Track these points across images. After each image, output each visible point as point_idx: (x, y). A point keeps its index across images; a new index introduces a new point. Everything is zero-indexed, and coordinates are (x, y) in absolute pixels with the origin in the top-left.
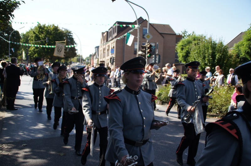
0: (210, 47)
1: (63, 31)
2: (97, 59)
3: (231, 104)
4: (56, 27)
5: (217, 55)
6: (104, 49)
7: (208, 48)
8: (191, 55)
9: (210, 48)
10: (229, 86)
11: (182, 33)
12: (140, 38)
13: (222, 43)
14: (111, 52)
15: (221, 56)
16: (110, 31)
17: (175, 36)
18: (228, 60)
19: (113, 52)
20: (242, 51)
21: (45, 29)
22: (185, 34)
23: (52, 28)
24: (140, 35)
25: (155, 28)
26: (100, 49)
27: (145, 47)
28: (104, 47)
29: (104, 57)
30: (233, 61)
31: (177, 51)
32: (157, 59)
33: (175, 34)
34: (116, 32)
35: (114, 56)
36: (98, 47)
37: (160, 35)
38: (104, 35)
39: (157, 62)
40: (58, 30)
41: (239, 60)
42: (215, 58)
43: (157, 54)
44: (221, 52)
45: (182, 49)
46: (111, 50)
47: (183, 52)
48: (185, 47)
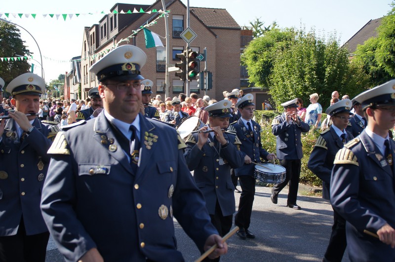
0: (312, 52)
2: (78, 85)
5: (328, 69)
7: (309, 56)
8: (275, 70)
11: (252, 26)
12: (169, 39)
13: (335, 44)
15: (335, 71)
16: (102, 24)
17: (238, 31)
20: (377, 59)
22: (259, 28)
25: (197, 18)
26: (83, 63)
27: (183, 58)
30: (359, 80)
31: (242, 63)
32: (206, 81)
33: (239, 29)
34: (115, 27)
36: (77, 59)
37: (208, 32)
38: (91, 33)
39: (206, 87)
41: (369, 77)
42: (324, 75)
43: (206, 72)
44: (334, 62)
45: (255, 59)
47: (257, 63)
48: (261, 54)
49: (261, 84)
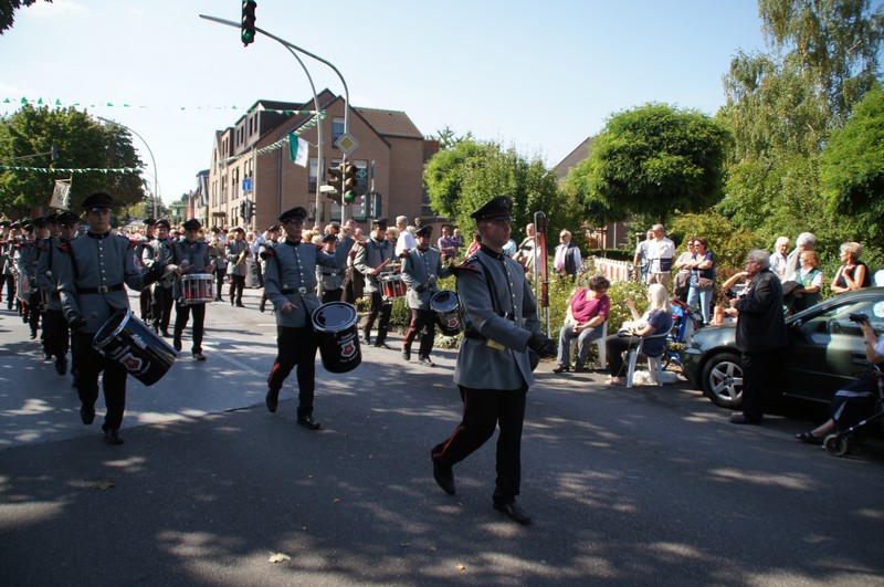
0: (511, 173)
1: (102, 128)
2: (204, 209)
3: (566, 321)
4: (79, 113)
5: (531, 196)
6: (224, 180)
7: (507, 177)
8: (463, 194)
9: (512, 177)
10: (561, 277)
11: (439, 136)
12: (323, 147)
13: (540, 163)
14: (244, 188)
15: (540, 199)
16: (239, 127)
17: (420, 143)
18: (557, 208)
19: (249, 188)
20: (589, 186)
21: (47, 120)
22: (448, 139)
23: (68, 118)
24: (323, 139)
25: (366, 122)
26: (212, 178)
27: (338, 174)
28: (224, 172)
29: (224, 201)
30: (570, 212)
31: (425, 183)
32: (373, 206)
33: (422, 139)
34: (256, 130)
35: (252, 197)
36: (205, 174)
37: (380, 141)
38: (224, 138)
39: (373, 213)
40: (87, 124)
41: (583, 208)
42: (526, 203)
43: (373, 193)
44: (538, 187)
45: (439, 178)
46: (244, 181)
47: (442, 184)
48: (447, 172)
49: (446, 212)
